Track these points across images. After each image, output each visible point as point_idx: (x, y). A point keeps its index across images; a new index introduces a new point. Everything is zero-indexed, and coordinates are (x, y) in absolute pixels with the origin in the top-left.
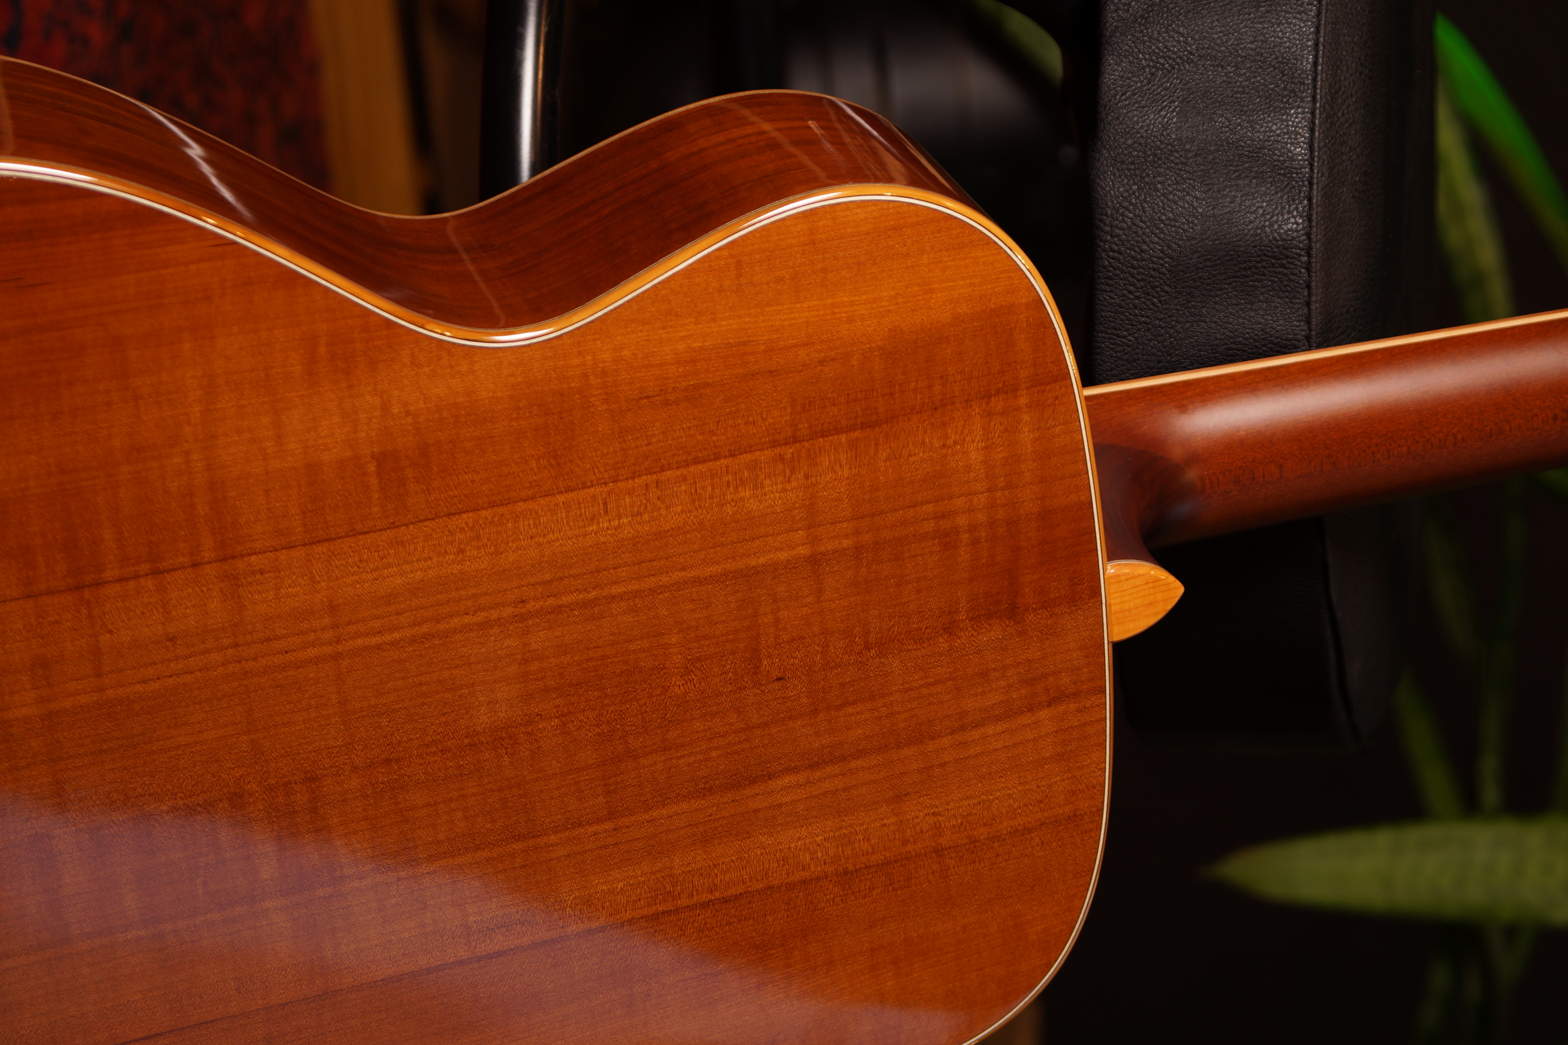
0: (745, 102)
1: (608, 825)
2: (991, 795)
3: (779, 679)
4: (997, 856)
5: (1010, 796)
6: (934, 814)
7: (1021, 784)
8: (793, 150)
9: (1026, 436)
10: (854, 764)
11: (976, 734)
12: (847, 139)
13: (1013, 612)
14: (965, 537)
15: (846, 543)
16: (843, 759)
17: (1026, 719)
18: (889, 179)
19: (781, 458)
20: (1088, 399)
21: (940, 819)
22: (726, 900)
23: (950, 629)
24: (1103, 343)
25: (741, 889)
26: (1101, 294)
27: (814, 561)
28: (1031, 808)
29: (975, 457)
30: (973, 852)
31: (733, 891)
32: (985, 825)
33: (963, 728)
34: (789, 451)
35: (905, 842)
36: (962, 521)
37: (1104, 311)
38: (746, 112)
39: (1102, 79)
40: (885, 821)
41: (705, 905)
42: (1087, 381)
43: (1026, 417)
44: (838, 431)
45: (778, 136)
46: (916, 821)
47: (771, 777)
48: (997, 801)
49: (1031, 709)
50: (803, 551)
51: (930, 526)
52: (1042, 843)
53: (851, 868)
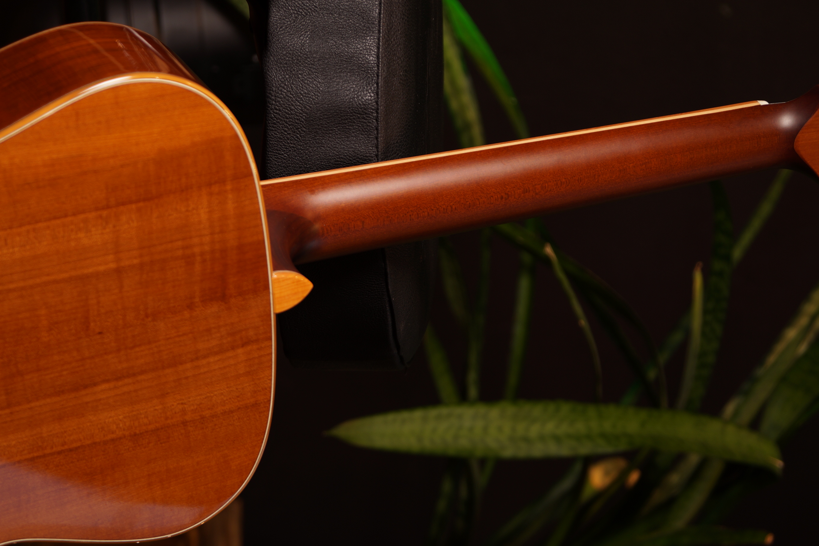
0: (80, 28)
1: (7, 411)
2: (212, 393)
3: (100, 333)
4: (215, 425)
5: (222, 394)
6: (182, 404)
7: (228, 387)
8: (106, 54)
9: (230, 206)
10: (140, 378)
11: (204, 362)
12: (136, 49)
13: (224, 298)
14: (198, 258)
15: (136, 261)
16: (134, 375)
17: (230, 354)
18: (157, 70)
19: (101, 217)
20: (263, 186)
21: (185, 406)
22: (71, 450)
23: (191, 307)
24: (271, 158)
25: (79, 444)
26: (270, 132)
27: (119, 271)
28: (233, 400)
29: (204, 216)
30: (202, 423)
31: (75, 445)
32: (209, 409)
33: (197, 358)
34: (105, 213)
35: (167, 418)
36: (197, 250)
37: (271, 141)
38: (81, 34)
39: (270, 19)
40: (156, 408)
41: (59, 453)
42: (263, 177)
43: (230, 196)
44: (131, 202)
45: (99, 47)
46: (173, 407)
47: (95, 384)
48: (215, 397)
49: (233, 348)
50: (113, 266)
51: (180, 253)
52: (239, 418)
53: (138, 432)
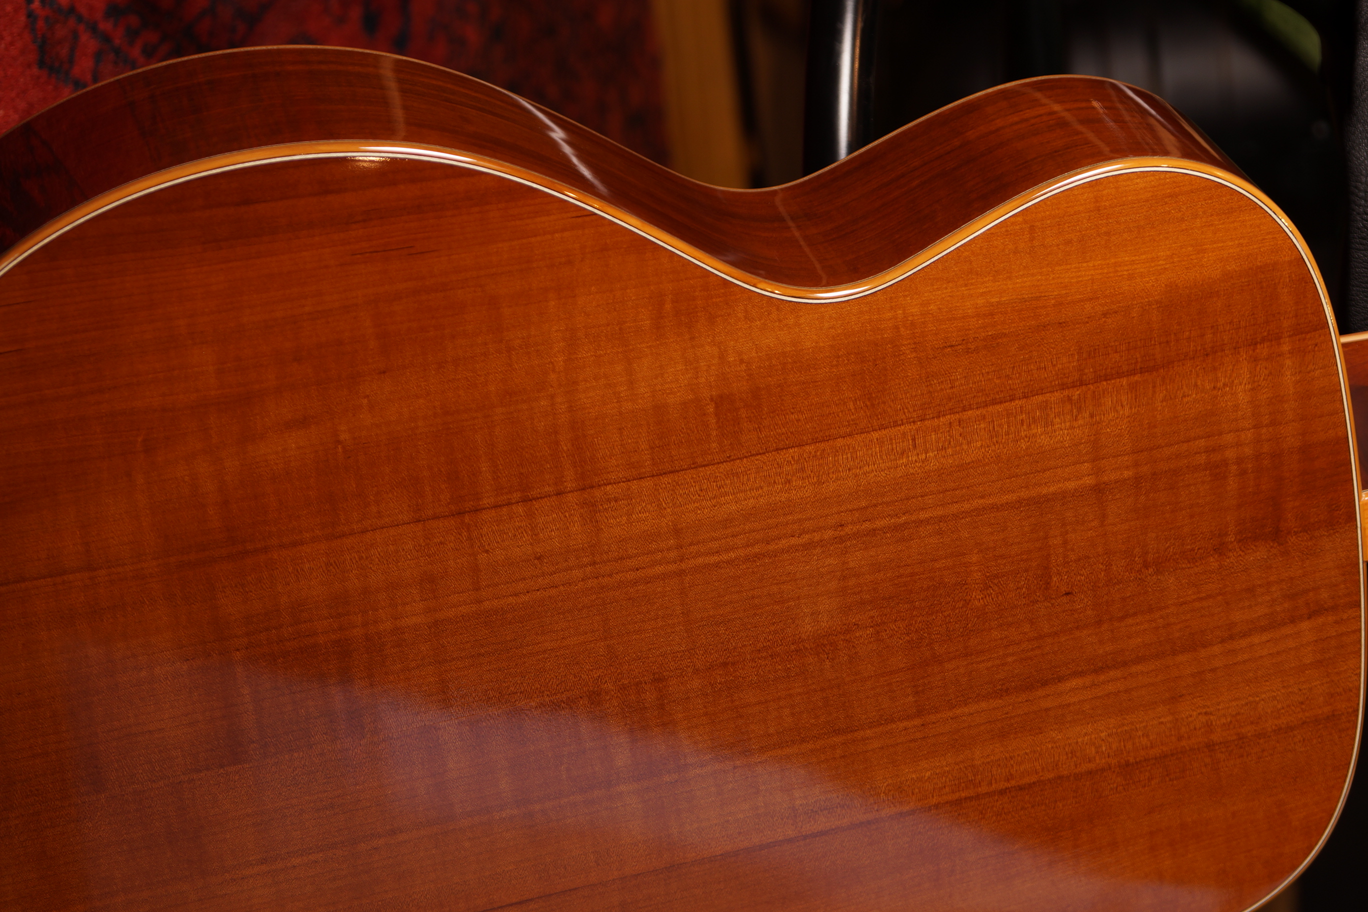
0: (1037, 86)
1: (917, 722)
2: (1257, 696)
3: (1067, 594)
4: (1263, 751)
5: (1274, 698)
6: (1206, 713)
7: (1284, 687)
8: (1080, 128)
9: (1289, 379)
10: (1134, 669)
11: (1244, 643)
12: (1127, 118)
13: (1277, 535)
14: (1233, 468)
15: (1127, 474)
16: (1125, 664)
17: (1288, 630)
18: (1163, 152)
19: (1069, 399)
20: (1345, 345)
21: (1212, 717)
22: (1021, 788)
23: (1220, 550)
24: (1358, 295)
25: (1034, 779)
26: (1356, 252)
27: (1098, 490)
28: (1293, 708)
29: (1243, 398)
30: (1241, 747)
31: (1027, 780)
32: (1252, 723)
33: (1231, 638)
34: (1076, 393)
35: (1180, 738)
36: (1230, 454)
37: (1358, 268)
38: (1038, 95)
39: (1357, 61)
40: (1162, 720)
41: (1002, 792)
42: (1344, 330)
43: (1288, 362)
44: (1120, 375)
45: (1067, 116)
46: (1190, 719)
47: (1060, 679)
48: (1262, 702)
49: (1293, 621)
50: (1089, 481)
51: (1202, 459)
52: (1304, 740)
53: (1132, 760)
